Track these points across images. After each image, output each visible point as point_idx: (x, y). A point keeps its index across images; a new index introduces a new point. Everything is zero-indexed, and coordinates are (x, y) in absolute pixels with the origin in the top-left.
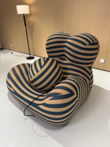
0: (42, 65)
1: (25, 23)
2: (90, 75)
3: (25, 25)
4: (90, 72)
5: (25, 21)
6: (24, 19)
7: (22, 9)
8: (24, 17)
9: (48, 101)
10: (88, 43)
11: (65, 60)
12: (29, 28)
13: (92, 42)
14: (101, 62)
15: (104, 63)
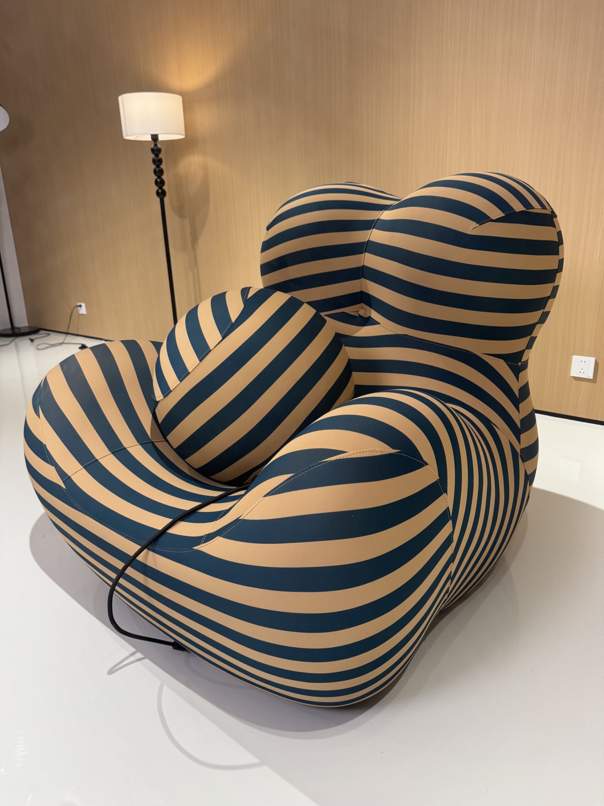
0: (234, 317)
1: (160, 183)
2: (516, 402)
3: (161, 194)
4: (515, 387)
5: (159, 173)
6: (158, 162)
8: (156, 151)
10: (495, 212)
11: (367, 321)
12: (180, 211)
13: (518, 207)
14: (574, 372)
15: (594, 380)
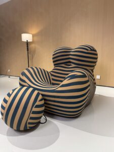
1: (28, 48)
3: (28, 50)
5: (28, 47)
6: (27, 45)
7: (26, 37)
8: (27, 43)
9: (66, 82)
10: (89, 49)
15: (100, 79)
